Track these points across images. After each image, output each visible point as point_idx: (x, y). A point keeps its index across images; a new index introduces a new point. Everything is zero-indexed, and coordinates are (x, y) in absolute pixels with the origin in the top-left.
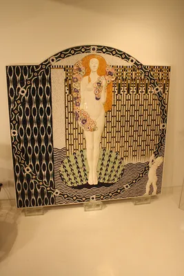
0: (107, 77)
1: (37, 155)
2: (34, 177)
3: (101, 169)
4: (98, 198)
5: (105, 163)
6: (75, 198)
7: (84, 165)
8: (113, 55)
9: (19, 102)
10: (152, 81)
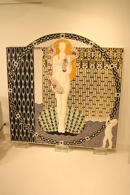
0: (72, 56)
1: (24, 107)
2: (22, 121)
3: (68, 122)
4: (65, 143)
5: (71, 118)
6: (48, 140)
7: (55, 118)
8: (77, 40)
9: (13, 70)
10: (108, 60)
